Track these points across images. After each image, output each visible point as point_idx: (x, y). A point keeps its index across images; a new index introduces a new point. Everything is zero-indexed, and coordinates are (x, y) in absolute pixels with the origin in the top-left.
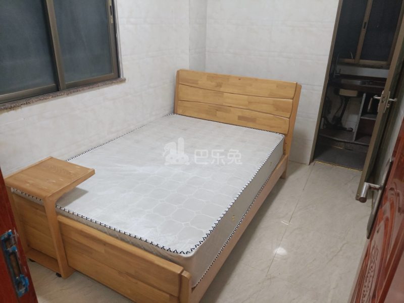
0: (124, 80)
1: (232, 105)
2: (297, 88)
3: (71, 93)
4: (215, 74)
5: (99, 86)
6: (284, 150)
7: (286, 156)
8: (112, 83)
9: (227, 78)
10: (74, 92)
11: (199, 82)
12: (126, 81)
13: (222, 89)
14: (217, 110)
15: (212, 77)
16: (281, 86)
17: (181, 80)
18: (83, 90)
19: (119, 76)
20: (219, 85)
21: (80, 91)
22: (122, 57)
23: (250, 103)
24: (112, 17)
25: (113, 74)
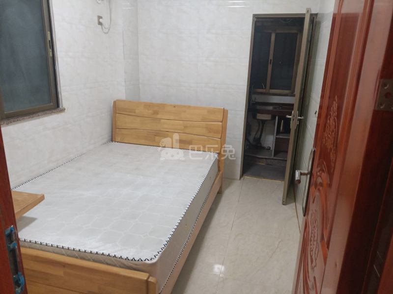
0: (63, 110)
1: (169, 130)
2: (225, 112)
3: (11, 122)
4: (151, 103)
5: (39, 116)
6: (219, 167)
7: (221, 172)
8: (52, 112)
9: (162, 106)
10: (14, 121)
11: (137, 111)
12: (66, 111)
13: (159, 116)
14: (155, 135)
15: (148, 106)
16: (212, 111)
17: (118, 110)
18: (23, 119)
19: (58, 106)
20: (156, 113)
21: (20, 120)
22: (62, 88)
23: (185, 127)
24: (51, 50)
25: (52, 104)
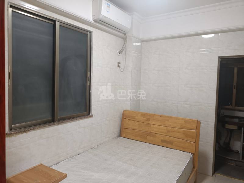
0: (92, 116)
1: (157, 133)
2: (198, 123)
5: (77, 120)
6: (194, 165)
7: (195, 170)
8: (85, 118)
9: (153, 115)
10: (62, 123)
11: (136, 118)
12: (93, 117)
13: (150, 122)
14: (147, 135)
15: (144, 115)
16: (187, 121)
17: (125, 116)
18: (67, 121)
19: (89, 114)
22: (93, 103)
23: (168, 131)
24: (89, 82)
25: (86, 112)
